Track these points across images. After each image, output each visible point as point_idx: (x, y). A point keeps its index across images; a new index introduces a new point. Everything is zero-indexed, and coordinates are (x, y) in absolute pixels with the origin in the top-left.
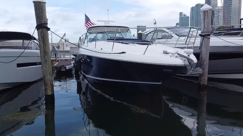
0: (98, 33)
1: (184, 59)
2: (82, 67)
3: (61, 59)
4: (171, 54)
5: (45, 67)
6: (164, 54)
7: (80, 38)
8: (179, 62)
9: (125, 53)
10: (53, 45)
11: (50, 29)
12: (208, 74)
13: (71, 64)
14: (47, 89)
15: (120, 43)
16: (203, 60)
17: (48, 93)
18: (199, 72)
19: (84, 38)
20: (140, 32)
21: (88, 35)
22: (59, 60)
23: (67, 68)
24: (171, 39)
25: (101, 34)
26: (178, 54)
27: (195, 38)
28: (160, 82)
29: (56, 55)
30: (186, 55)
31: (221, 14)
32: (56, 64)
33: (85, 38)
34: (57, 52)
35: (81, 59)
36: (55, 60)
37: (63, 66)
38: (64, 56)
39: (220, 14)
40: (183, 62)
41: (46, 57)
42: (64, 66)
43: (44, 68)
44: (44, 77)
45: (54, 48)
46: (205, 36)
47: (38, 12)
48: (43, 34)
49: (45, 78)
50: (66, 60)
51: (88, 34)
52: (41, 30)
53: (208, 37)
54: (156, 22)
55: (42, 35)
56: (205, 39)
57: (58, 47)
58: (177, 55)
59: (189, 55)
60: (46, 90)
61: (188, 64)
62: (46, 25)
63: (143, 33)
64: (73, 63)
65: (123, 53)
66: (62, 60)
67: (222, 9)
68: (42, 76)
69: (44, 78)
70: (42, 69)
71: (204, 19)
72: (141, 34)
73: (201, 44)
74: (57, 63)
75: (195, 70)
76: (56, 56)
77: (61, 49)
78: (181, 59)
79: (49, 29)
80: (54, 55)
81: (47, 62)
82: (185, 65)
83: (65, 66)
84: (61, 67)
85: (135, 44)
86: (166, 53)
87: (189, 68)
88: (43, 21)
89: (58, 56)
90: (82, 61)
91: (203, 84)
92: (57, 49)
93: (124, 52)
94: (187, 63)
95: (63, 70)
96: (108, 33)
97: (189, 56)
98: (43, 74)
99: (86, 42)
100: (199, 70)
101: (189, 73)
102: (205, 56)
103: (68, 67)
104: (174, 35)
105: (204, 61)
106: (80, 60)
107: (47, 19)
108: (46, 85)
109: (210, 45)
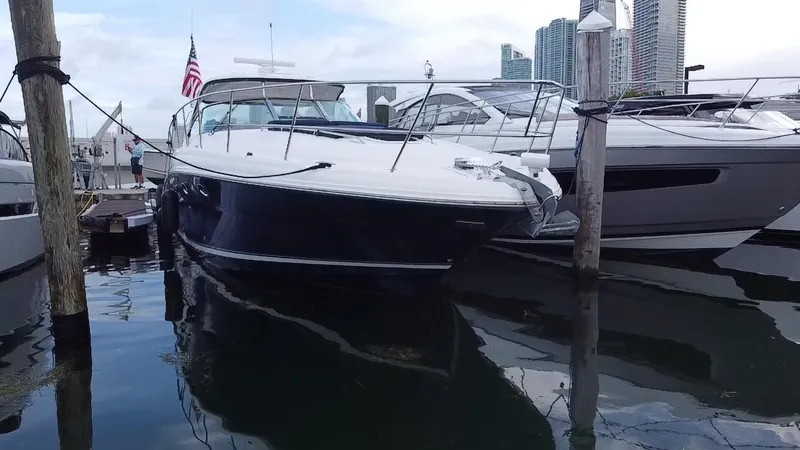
0: (237, 102)
1: (520, 184)
2: (182, 218)
3: (105, 192)
4: (481, 171)
5: (52, 217)
6: (457, 170)
7: (174, 117)
8: (504, 194)
9: (329, 165)
10: (76, 144)
11: (69, 77)
12: (602, 237)
13: (143, 210)
14: (59, 294)
15: (312, 133)
16: (586, 192)
17: (64, 310)
18: (567, 226)
19: (188, 121)
20: (382, 101)
21: (201, 109)
22: (101, 198)
23: (131, 224)
24: (484, 123)
25: (248, 106)
26: (503, 169)
27: (552, 123)
28: (445, 262)
29: (86, 180)
30: (526, 172)
31: (627, 53)
32: (89, 211)
33: (193, 120)
34: (92, 169)
35: (180, 189)
36: (86, 198)
37: (115, 215)
38: (118, 182)
39: (624, 53)
40: (520, 196)
41: (56, 181)
42: (121, 216)
43: (48, 217)
44: (50, 251)
45: (79, 153)
46: (592, 115)
47: (24, 13)
48: (45, 95)
49: (52, 253)
50: (126, 197)
51: (202, 105)
52: (33, 80)
53: (600, 116)
54: (431, 70)
55: (41, 98)
56: (593, 123)
57: (96, 152)
58: (499, 172)
59: (535, 171)
60: (56, 298)
61: (535, 200)
62: (52, 64)
63: (391, 104)
64: (152, 208)
65: (322, 165)
66: (110, 198)
67: (631, 38)
68: (40, 251)
69: (47, 256)
70: (41, 221)
71: (589, 60)
72: (385, 108)
73: (580, 141)
74: (93, 206)
75: (555, 218)
76: (87, 185)
77: (106, 160)
78: (513, 186)
79: (64, 79)
80: (82, 179)
81: (58, 196)
82: (524, 204)
83: (124, 217)
84: (109, 220)
85: (361, 138)
86: (464, 168)
87: (536, 212)
88: (43, 46)
89: (96, 182)
90: (182, 199)
91: (587, 267)
92: (90, 159)
93: (326, 161)
94: (531, 198)
95: (115, 229)
96: (274, 105)
97: (536, 175)
98: (45, 238)
99: (195, 132)
100: (570, 222)
101: (537, 230)
102: (593, 179)
103: (132, 221)
104: (490, 110)
105: (589, 196)
106: (173, 196)
107: (58, 43)
108: (55, 280)
109: (609, 144)
